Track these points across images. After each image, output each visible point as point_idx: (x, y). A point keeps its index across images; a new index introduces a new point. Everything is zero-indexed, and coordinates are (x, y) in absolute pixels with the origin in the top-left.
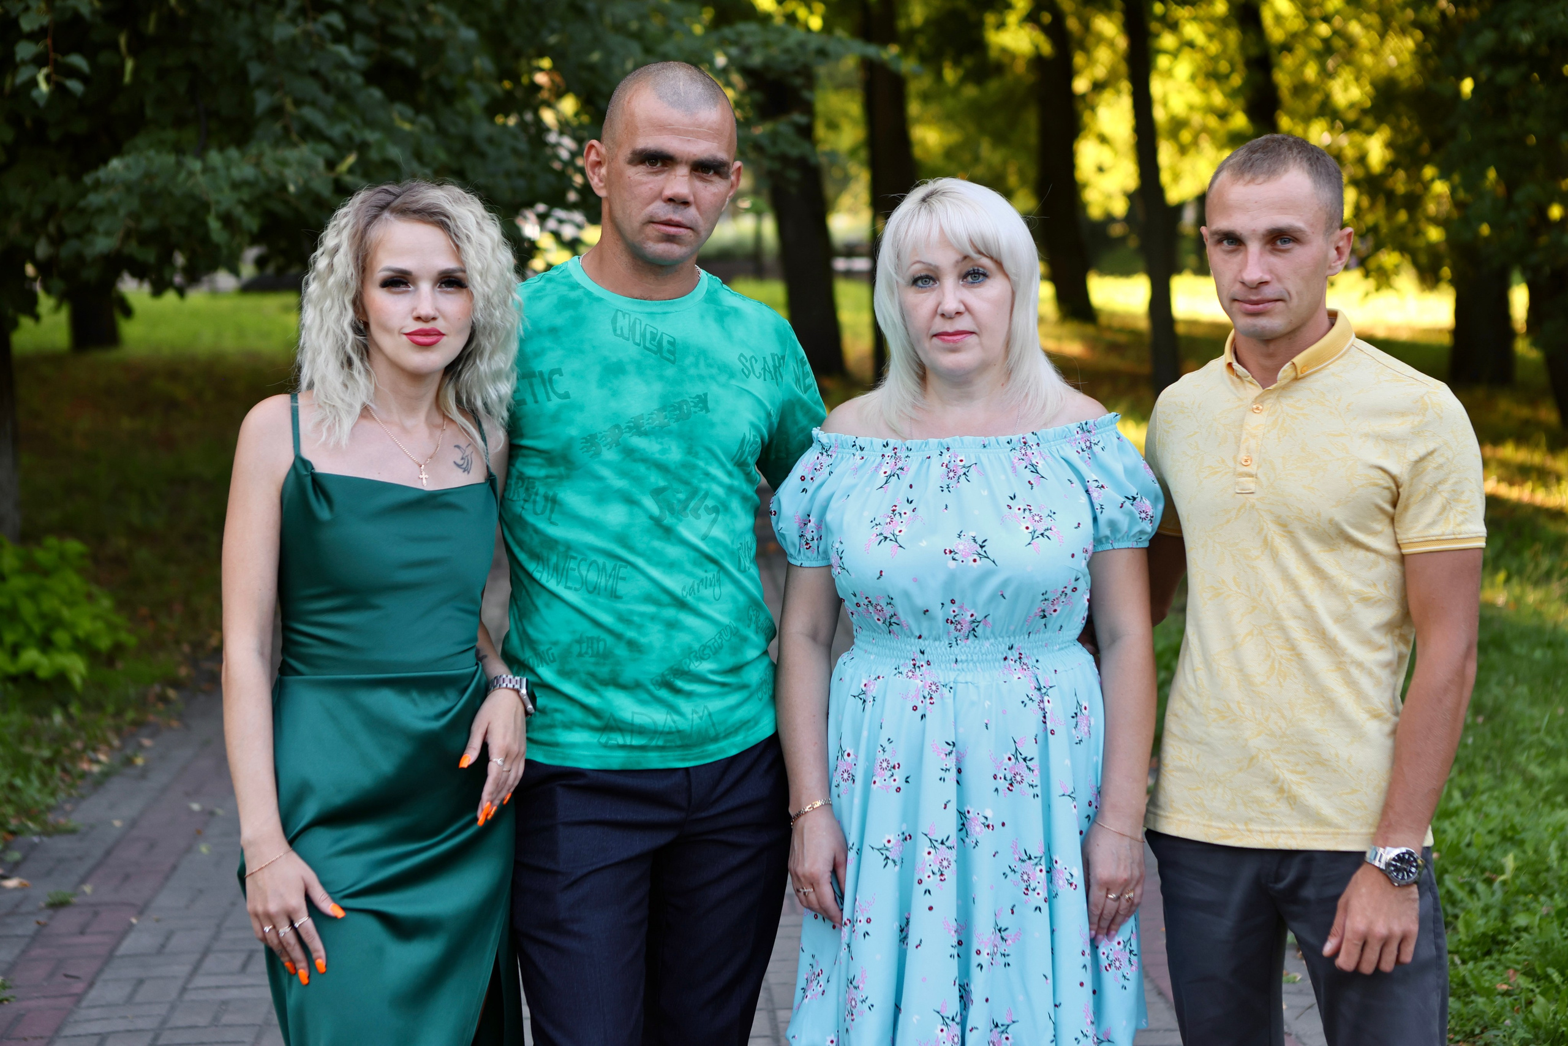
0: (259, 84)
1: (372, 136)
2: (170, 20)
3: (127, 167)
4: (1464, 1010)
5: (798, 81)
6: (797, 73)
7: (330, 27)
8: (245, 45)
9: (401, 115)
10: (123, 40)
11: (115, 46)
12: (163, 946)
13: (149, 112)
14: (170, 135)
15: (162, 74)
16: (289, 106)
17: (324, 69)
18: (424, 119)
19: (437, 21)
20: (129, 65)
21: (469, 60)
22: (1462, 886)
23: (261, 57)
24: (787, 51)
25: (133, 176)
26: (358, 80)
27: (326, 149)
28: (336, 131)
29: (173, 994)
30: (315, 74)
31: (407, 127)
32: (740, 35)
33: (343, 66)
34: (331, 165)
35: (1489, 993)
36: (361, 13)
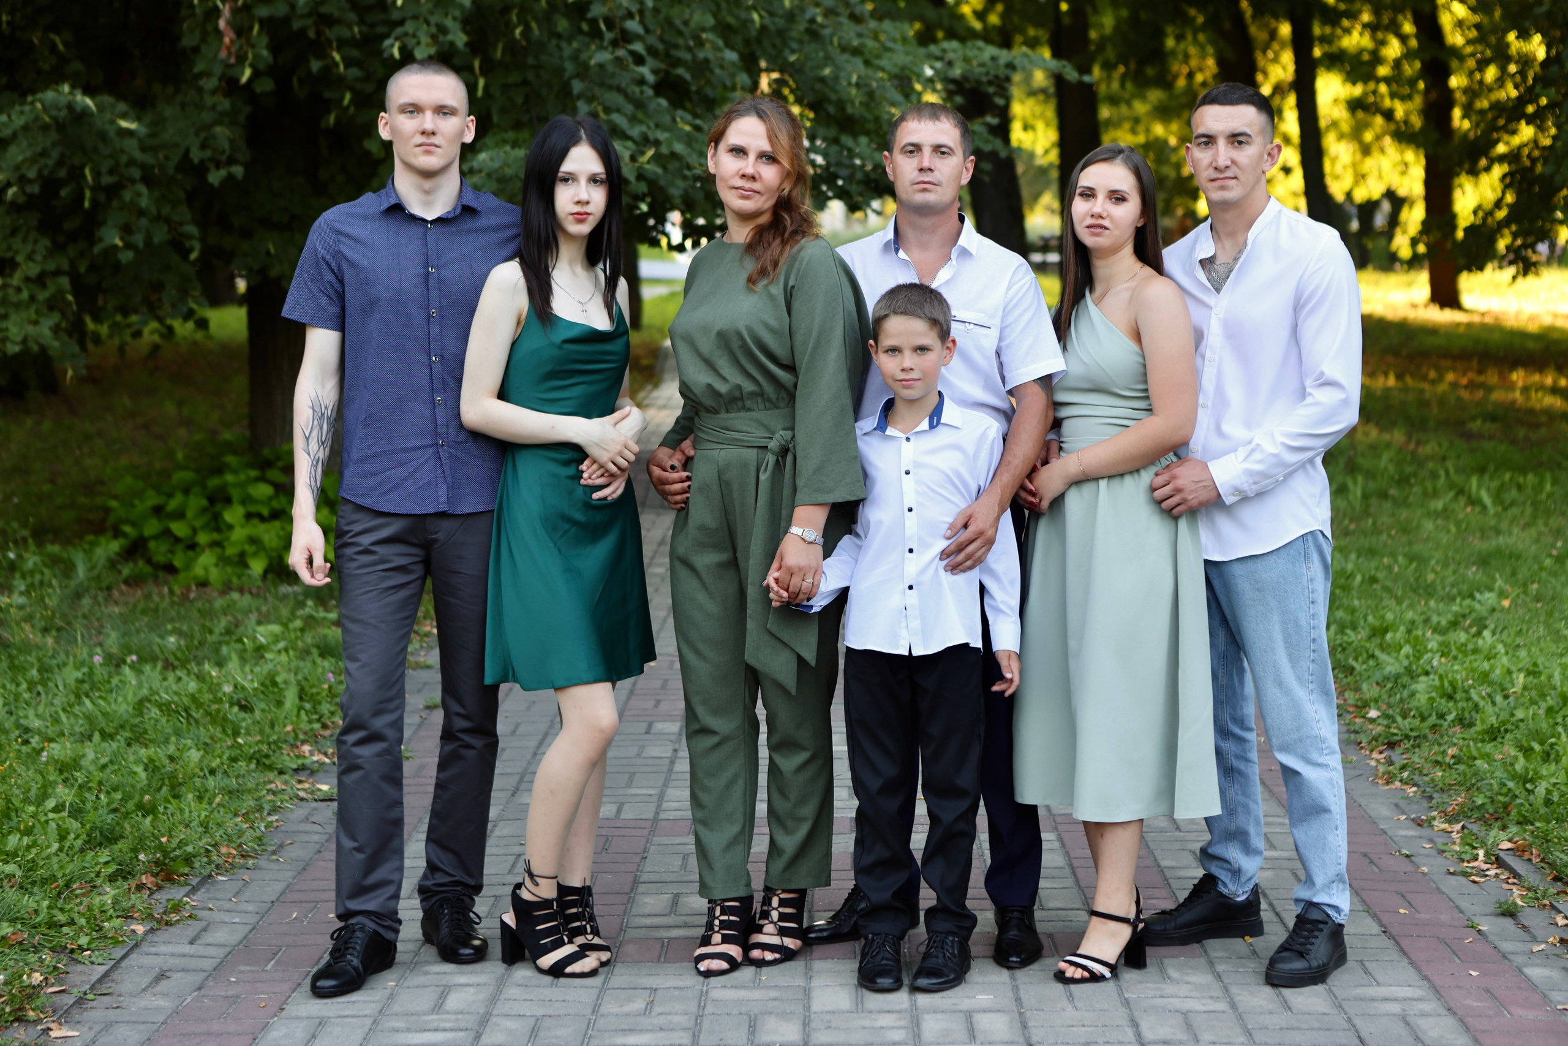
0: (579, 97)
1: (662, 136)
2: (512, 48)
3: (492, 159)
4: (1468, 771)
5: (991, 90)
6: (990, 83)
7: (633, 53)
8: (569, 67)
9: (682, 119)
10: (477, 64)
11: (470, 68)
12: (514, 731)
13: (495, 118)
14: (511, 135)
15: (505, 87)
16: (602, 115)
17: (623, 85)
18: (698, 122)
19: (708, 46)
20: (481, 82)
21: (733, 76)
22: (1483, 698)
23: (579, 76)
24: (982, 65)
25: (496, 165)
26: (650, 92)
27: (629, 144)
28: (635, 132)
29: (529, 756)
30: (619, 89)
31: (687, 128)
32: (944, 51)
33: (642, 82)
34: (633, 158)
35: (1487, 757)
36: (652, 40)
